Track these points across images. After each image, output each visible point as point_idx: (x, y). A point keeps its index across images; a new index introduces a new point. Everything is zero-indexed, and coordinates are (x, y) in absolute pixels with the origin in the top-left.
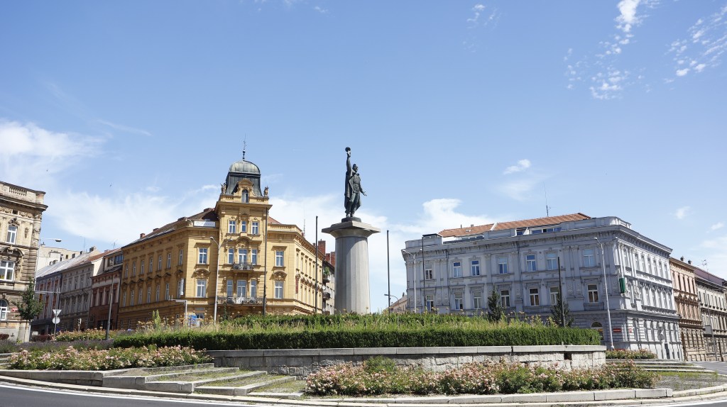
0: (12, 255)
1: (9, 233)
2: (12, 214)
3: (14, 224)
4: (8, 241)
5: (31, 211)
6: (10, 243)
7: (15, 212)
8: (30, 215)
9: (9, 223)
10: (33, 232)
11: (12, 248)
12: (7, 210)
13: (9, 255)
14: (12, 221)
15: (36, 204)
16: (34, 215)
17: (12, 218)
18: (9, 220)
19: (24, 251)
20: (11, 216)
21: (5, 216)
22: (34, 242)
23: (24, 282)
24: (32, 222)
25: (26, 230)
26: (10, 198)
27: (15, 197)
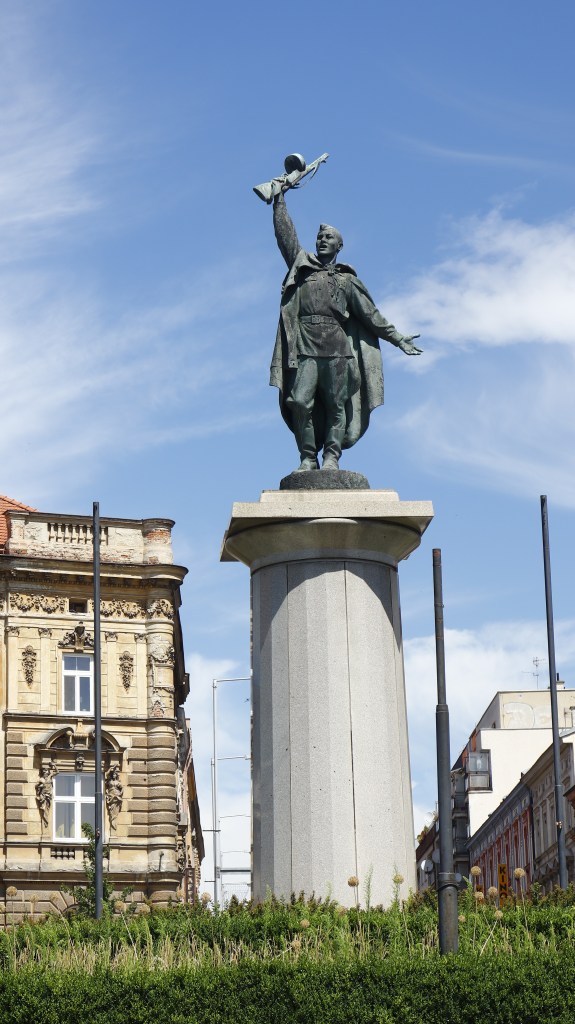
0: (86, 754)
1: (69, 681)
2: (68, 614)
3: (82, 648)
4: (70, 705)
5: (132, 592)
6: (77, 712)
7: (78, 607)
8: (132, 607)
9: (62, 645)
10: (150, 666)
11: (84, 730)
12: (50, 602)
13: (76, 755)
14: (72, 639)
15: (143, 567)
16: (144, 605)
17: (71, 626)
18: (60, 636)
19: (124, 739)
20: (65, 621)
21: (43, 624)
22: (155, 698)
23: (145, 841)
24: (142, 630)
25: (126, 662)
26: (48, 562)
27: (69, 556)
